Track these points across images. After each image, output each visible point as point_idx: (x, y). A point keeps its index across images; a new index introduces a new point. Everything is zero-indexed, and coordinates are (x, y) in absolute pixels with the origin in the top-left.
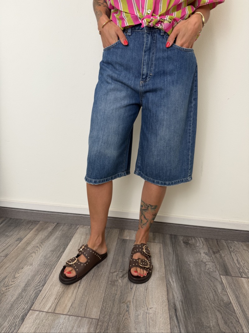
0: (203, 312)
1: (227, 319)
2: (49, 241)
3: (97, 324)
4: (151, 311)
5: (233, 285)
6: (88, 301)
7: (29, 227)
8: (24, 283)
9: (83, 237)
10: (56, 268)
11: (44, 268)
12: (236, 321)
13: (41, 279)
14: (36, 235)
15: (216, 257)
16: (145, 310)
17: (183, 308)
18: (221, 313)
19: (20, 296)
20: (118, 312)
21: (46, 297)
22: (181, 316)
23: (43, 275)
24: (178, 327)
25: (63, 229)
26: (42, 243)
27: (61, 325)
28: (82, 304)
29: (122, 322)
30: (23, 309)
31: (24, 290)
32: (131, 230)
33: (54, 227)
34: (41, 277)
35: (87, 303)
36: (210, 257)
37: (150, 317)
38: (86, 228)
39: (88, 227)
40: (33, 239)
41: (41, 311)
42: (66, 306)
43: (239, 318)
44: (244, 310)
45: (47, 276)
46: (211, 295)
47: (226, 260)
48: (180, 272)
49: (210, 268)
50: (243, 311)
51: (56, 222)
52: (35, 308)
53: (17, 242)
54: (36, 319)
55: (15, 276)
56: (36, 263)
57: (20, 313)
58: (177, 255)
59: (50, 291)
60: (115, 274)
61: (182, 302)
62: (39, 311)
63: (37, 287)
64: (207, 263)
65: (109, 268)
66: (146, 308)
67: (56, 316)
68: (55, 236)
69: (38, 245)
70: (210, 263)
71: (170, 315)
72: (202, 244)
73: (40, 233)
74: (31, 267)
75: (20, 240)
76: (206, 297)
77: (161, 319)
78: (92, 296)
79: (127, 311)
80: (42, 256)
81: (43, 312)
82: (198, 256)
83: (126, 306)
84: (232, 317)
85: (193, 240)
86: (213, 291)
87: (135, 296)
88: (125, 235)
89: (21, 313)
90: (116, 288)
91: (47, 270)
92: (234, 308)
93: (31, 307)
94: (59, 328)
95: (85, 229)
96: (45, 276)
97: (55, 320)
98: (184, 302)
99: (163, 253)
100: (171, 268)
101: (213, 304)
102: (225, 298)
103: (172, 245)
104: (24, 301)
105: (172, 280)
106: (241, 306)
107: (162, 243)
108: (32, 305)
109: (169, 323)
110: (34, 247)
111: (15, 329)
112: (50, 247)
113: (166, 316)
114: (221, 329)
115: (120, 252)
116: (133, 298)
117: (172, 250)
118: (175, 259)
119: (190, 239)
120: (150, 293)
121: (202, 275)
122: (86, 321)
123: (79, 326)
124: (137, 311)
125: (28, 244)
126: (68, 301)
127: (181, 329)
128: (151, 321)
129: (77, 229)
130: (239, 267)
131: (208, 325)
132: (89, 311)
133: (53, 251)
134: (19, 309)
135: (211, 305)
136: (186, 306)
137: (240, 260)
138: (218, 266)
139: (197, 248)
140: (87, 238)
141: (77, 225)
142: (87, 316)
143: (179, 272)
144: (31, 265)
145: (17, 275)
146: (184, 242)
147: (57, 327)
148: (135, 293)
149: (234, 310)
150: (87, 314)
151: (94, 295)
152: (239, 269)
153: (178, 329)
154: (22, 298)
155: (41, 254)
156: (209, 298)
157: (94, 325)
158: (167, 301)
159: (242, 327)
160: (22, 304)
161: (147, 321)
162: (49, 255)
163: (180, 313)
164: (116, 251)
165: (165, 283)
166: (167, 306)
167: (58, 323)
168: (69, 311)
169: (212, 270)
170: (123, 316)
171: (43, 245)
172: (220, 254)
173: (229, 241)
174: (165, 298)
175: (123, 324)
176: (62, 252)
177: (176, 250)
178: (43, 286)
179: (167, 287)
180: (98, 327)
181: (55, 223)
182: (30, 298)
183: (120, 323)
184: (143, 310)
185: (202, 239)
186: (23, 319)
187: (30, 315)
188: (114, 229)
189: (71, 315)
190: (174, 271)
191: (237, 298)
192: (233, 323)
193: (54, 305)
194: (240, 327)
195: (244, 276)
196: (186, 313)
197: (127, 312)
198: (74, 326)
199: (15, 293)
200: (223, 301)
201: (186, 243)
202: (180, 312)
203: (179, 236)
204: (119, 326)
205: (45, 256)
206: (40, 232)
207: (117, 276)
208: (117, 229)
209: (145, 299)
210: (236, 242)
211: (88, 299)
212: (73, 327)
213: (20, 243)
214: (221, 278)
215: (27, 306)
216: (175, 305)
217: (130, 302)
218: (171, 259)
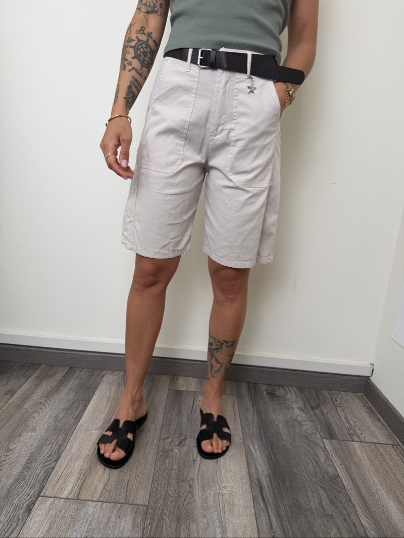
0: (300, 490)
1: (334, 498)
2: (59, 394)
3: (145, 512)
4: (225, 491)
5: (341, 452)
6: (129, 480)
7: (24, 373)
8: (26, 458)
9: (113, 387)
10: (74, 434)
11: (56, 435)
12: (347, 500)
13: (52, 451)
14: (37, 385)
15: (315, 414)
16: (216, 490)
17: (272, 485)
18: (326, 491)
19: (21, 476)
20: (176, 495)
21: (63, 477)
22: (269, 496)
23: (55, 445)
24: (265, 512)
25: (80, 377)
26: (47, 397)
27: (90, 516)
28: (120, 485)
29: (184, 508)
30: (28, 495)
31: (27, 467)
32: (188, 376)
33: (66, 373)
34: (51, 448)
35: (128, 483)
36: (307, 414)
37: (224, 499)
38: (117, 375)
39: (119, 373)
40: (31, 392)
41: (57, 498)
42: (95, 488)
43: (350, 496)
44: (357, 485)
45: (60, 446)
46: (311, 466)
47: (330, 418)
48: (265, 436)
49: (308, 430)
50: (356, 487)
51: (68, 366)
52: (47, 493)
53: (6, 396)
54: (49, 509)
55: (10, 448)
56: (41, 427)
57: (24, 501)
58: (259, 412)
59: (67, 469)
60: (169, 440)
61: (270, 477)
62: (54, 498)
63: (47, 463)
64: (303, 423)
65: (158, 432)
66: (218, 487)
67: (81, 503)
68: (69, 387)
69: (43, 401)
70: (307, 423)
71: (253, 496)
72: (295, 396)
73: (43, 383)
74: (33, 434)
75: (11, 393)
76: (304, 469)
77: (241, 502)
78: (136, 474)
79: (189, 492)
80: (50, 417)
81: (59, 498)
82: (290, 413)
83: (187, 486)
84: (341, 495)
85: (282, 390)
86: (313, 460)
87: (200, 471)
88: (179, 384)
89: (26, 502)
90: (171, 462)
91: (61, 438)
92: (343, 484)
93: (41, 492)
94: (87, 520)
95: (115, 377)
96: (57, 446)
97: (80, 509)
98: (272, 477)
99: (239, 410)
100: (251, 430)
101: (314, 479)
102: (330, 470)
103: (251, 398)
104: (27, 484)
105: (253, 447)
106: (353, 480)
107: (236, 396)
108: (42, 490)
109: (252, 506)
110: (35, 404)
111: (17, 525)
112: (62, 404)
113: (248, 498)
114: (327, 512)
115: (174, 409)
116: (198, 475)
117: (251, 405)
118: (256, 418)
119: (277, 388)
120: (222, 466)
121: (296, 439)
122: (128, 509)
123: (118, 517)
124: (204, 491)
125: (25, 398)
126: (99, 481)
127: (270, 514)
128: (226, 505)
129: (103, 376)
130: (348, 427)
131: (308, 507)
132: (132, 494)
133: (67, 409)
134: (20, 496)
135: (311, 479)
136: (276, 482)
137: (350, 418)
138: (319, 427)
139: (288, 401)
140: (120, 390)
141: (102, 370)
142: (130, 502)
143: (263, 436)
144: (34, 430)
145: (12, 446)
146: (268, 394)
147: (84, 518)
148: (201, 467)
149: (344, 485)
150: (129, 500)
151: (138, 472)
152: (349, 430)
153: (266, 514)
154: (24, 479)
155: (48, 414)
156: (307, 470)
157: (141, 514)
158: (247, 477)
159: (355, 508)
160: (25, 488)
161: (221, 504)
162: (61, 416)
163: (267, 493)
164: (167, 408)
165: (244, 452)
166: (249, 483)
167: (86, 514)
168: (100, 496)
169: (310, 432)
170: (185, 500)
171: (50, 401)
172: (321, 410)
173: (333, 392)
174: (245, 472)
175: (185, 511)
176: (81, 411)
177: (257, 405)
178: (57, 460)
179: (247, 458)
180: (148, 516)
181: (66, 368)
182: (37, 480)
183: (181, 509)
184: (214, 491)
185: (295, 388)
186: (29, 510)
187: (40, 504)
188: (162, 375)
189: (104, 501)
190: (255, 434)
191: (347, 469)
192: (343, 503)
193: (76, 487)
194: (353, 508)
195: (356, 439)
196: (275, 491)
197: (190, 494)
198: (111, 517)
199: (12, 473)
200: (327, 473)
201: (272, 395)
202: (267, 490)
203: (260, 385)
204: (179, 514)
205: (55, 417)
206: (44, 381)
207: (171, 443)
208: (167, 376)
209: (215, 475)
210: (343, 393)
211: (129, 477)
212: (109, 518)
213: (11, 397)
214: (324, 443)
215: (33, 491)
216: (259, 481)
217: (193, 479)
218: (250, 417)
